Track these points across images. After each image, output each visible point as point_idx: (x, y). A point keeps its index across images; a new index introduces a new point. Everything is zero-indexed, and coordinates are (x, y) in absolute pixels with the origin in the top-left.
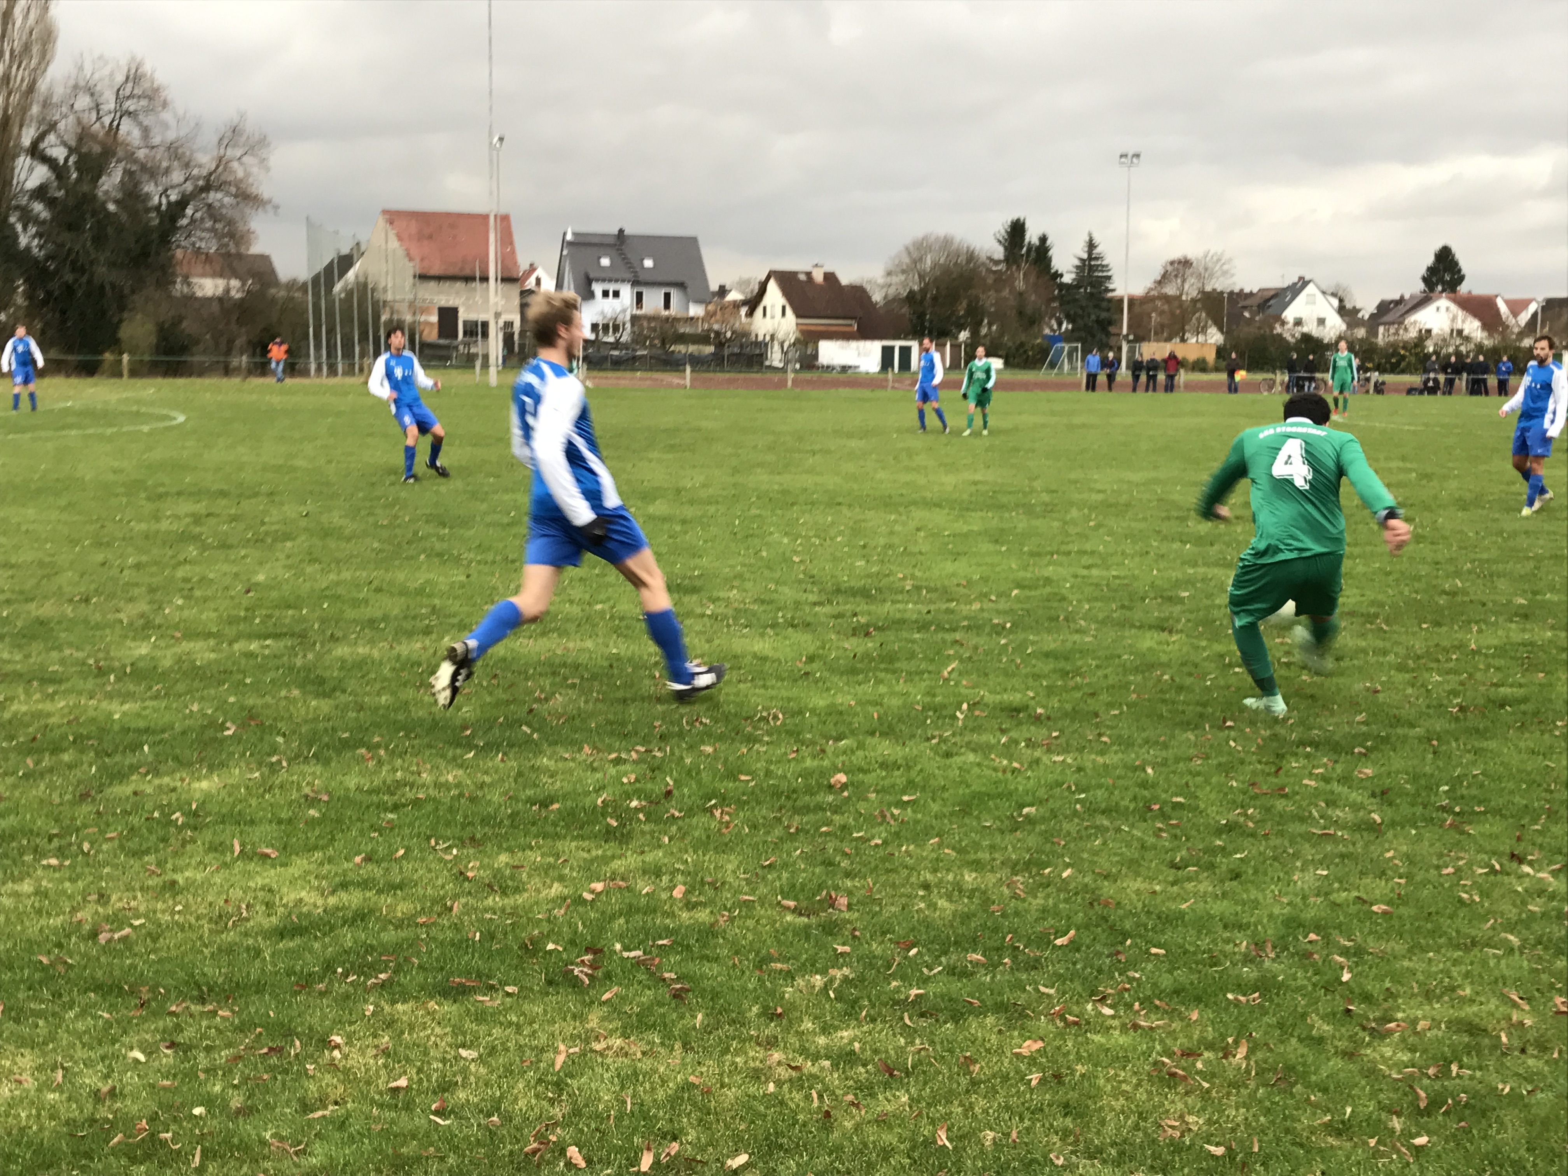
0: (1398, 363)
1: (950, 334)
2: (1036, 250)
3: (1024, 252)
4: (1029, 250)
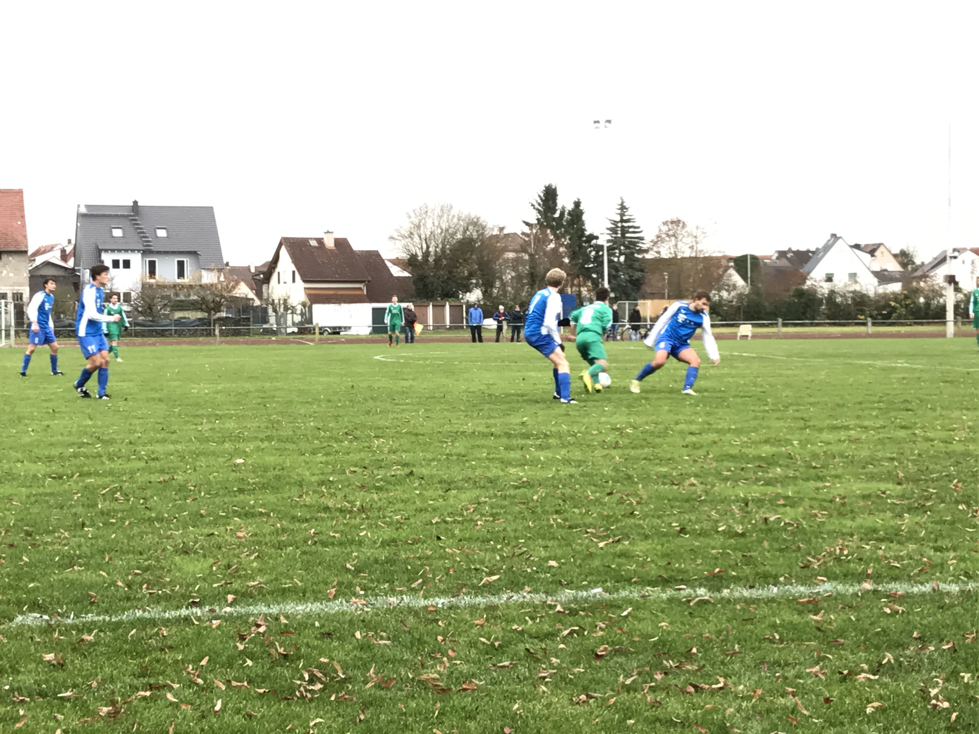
1: (454, 295)
2: (570, 213)
3: (557, 215)
4: (562, 214)
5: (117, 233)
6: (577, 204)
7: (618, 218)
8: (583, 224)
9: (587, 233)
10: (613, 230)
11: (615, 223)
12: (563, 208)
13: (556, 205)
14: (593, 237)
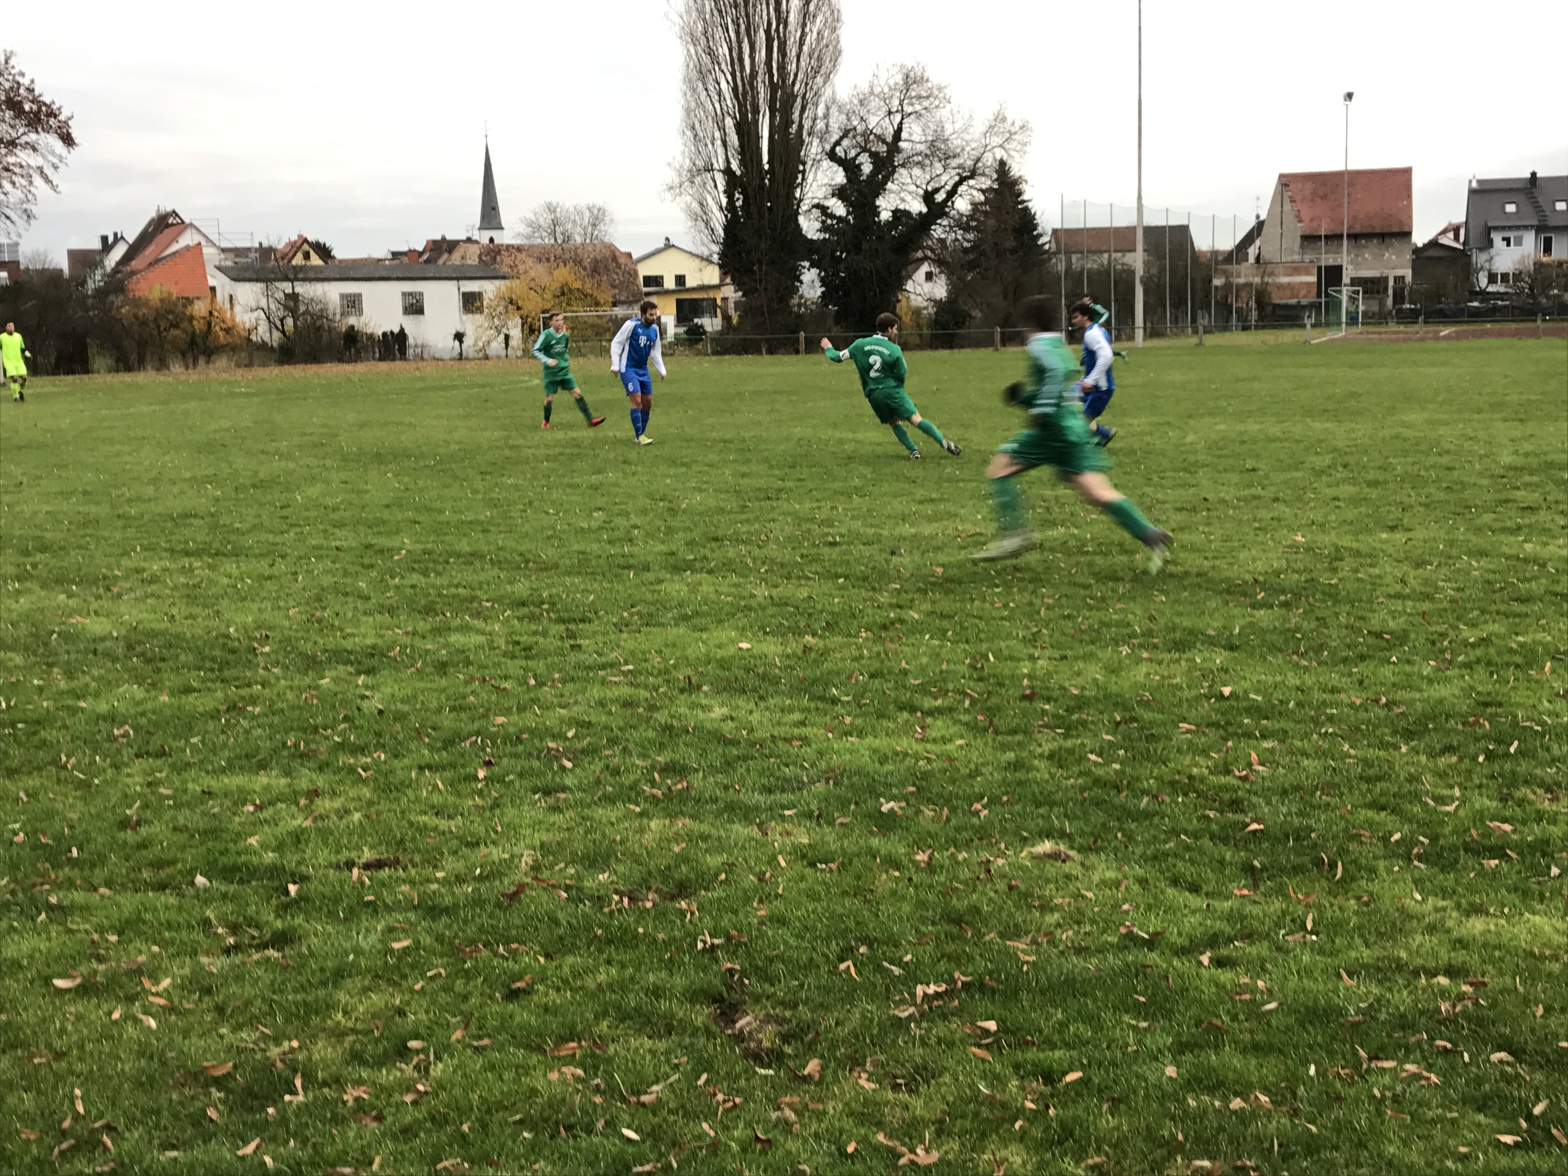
5: (1511, 208)
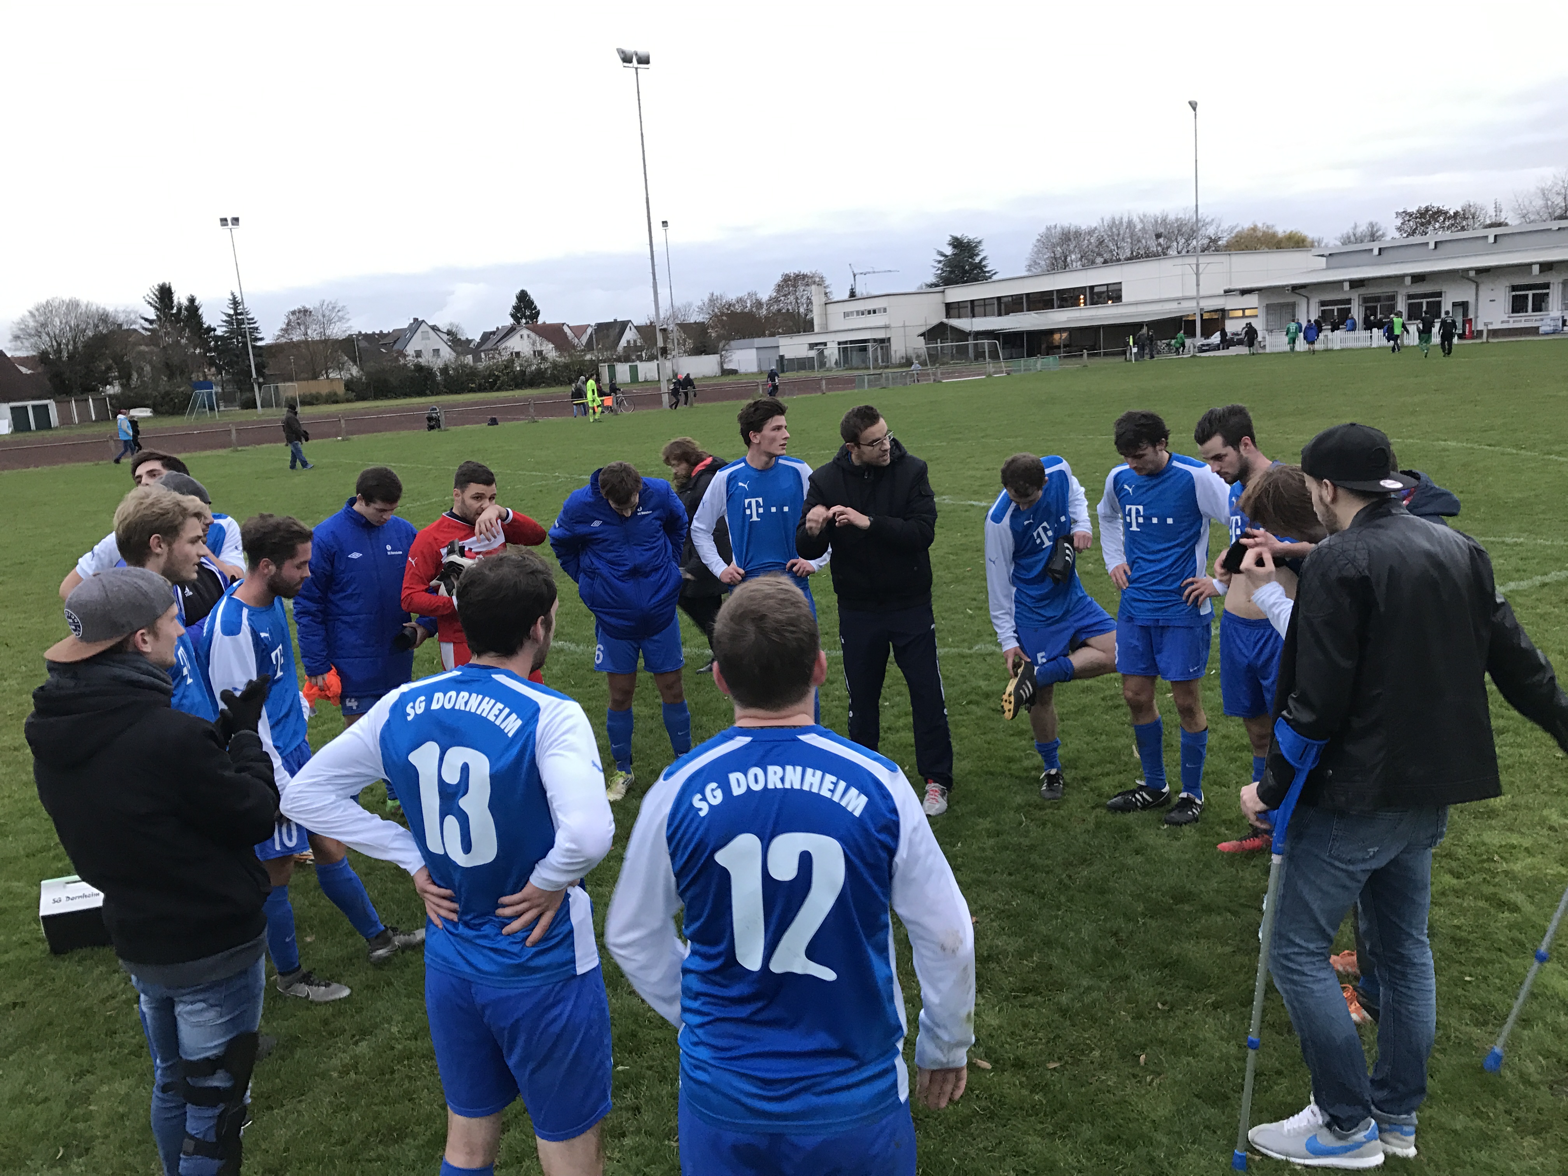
0: (495, 382)
1: (94, 389)
2: (186, 309)
3: (174, 311)
4: (179, 309)
6: (192, 300)
7: (232, 312)
8: (199, 317)
9: (205, 326)
10: (229, 323)
11: (229, 316)
12: (179, 304)
13: (172, 302)
14: (210, 329)
